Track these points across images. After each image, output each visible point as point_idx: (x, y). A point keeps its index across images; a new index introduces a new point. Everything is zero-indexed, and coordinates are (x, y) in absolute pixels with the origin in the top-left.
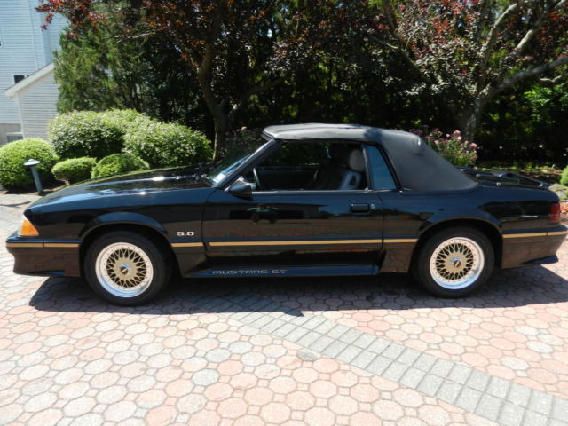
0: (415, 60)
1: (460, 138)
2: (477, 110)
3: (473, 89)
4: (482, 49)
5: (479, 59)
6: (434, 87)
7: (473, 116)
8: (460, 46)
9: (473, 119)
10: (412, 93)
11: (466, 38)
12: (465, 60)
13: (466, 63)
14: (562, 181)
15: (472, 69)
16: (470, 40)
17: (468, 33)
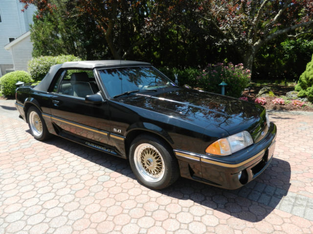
0: (220, 27)
1: (242, 67)
2: (254, 53)
3: (250, 41)
4: (255, 20)
5: (253, 25)
6: (230, 41)
7: (251, 56)
8: (242, 19)
9: (251, 57)
10: (218, 44)
11: (246, 14)
12: (246, 26)
13: (247, 28)
14: (295, 89)
15: (250, 31)
16: (248, 15)
17: (247, 12)
